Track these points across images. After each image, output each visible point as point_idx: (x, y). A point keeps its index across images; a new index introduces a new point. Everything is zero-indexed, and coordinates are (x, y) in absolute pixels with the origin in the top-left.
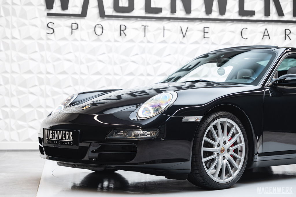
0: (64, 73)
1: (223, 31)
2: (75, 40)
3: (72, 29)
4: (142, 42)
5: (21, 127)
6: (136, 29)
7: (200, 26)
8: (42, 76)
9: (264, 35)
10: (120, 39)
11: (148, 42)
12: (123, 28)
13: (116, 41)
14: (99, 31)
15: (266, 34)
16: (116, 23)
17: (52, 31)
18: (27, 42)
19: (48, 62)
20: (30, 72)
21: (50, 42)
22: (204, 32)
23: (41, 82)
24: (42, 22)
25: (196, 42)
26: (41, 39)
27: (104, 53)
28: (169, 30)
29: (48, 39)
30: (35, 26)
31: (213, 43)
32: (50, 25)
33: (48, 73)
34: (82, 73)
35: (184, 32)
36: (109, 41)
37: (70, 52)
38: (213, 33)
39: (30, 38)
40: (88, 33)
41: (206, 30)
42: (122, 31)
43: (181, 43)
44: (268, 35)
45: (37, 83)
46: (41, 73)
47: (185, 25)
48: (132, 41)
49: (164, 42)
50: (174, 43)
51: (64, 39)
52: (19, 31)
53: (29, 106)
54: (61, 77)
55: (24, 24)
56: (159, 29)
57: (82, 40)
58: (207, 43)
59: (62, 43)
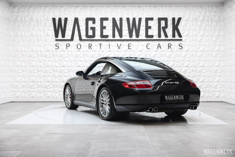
0: (64, 66)
1: (138, 45)
2: (69, 51)
3: (67, 46)
4: (99, 51)
5: (45, 91)
6: (97, 45)
7: (127, 43)
8: (54, 68)
9: (158, 47)
10: (89, 50)
11: (102, 51)
12: (90, 45)
13: (87, 51)
14: (79, 47)
15: (159, 46)
16: (87, 43)
17: (58, 47)
18: (47, 53)
19: (56, 62)
20: (48, 66)
21: (57, 53)
22: (129, 46)
23: (54, 71)
24: (54, 44)
25: (125, 51)
26: (53, 51)
27: (82, 57)
28: (112, 46)
29: (56, 51)
30: (50, 45)
31: (133, 51)
32: (57, 45)
33: (56, 67)
34: (72, 67)
35: (119, 46)
36: (84, 51)
37: (66, 57)
38: (133, 46)
39: (48, 51)
40: (74, 48)
41: (130, 45)
42: (90, 46)
43: (118, 51)
44: (160, 47)
45: (52, 71)
46: (53, 67)
47: (119, 43)
48: (94, 51)
49: (110, 51)
50: (115, 51)
51: (64, 51)
52: (44, 48)
53: (48, 82)
54: (62, 68)
55: (46, 45)
56: (107, 45)
57: (72, 51)
58: (130, 51)
59: (62, 53)
